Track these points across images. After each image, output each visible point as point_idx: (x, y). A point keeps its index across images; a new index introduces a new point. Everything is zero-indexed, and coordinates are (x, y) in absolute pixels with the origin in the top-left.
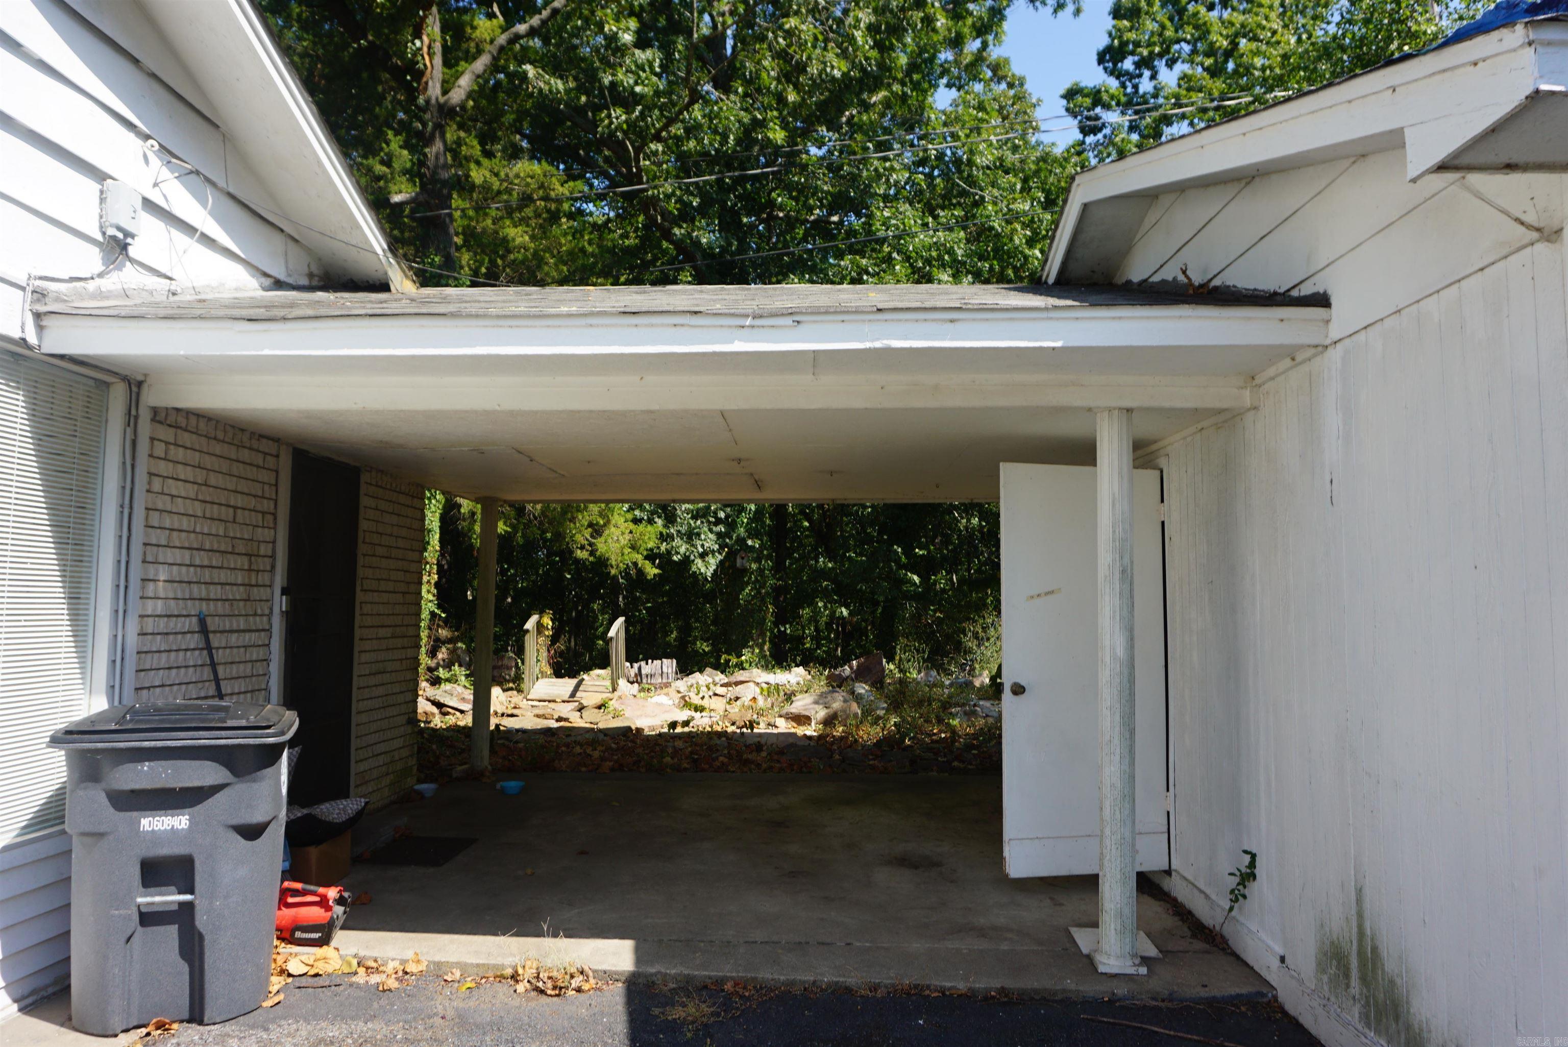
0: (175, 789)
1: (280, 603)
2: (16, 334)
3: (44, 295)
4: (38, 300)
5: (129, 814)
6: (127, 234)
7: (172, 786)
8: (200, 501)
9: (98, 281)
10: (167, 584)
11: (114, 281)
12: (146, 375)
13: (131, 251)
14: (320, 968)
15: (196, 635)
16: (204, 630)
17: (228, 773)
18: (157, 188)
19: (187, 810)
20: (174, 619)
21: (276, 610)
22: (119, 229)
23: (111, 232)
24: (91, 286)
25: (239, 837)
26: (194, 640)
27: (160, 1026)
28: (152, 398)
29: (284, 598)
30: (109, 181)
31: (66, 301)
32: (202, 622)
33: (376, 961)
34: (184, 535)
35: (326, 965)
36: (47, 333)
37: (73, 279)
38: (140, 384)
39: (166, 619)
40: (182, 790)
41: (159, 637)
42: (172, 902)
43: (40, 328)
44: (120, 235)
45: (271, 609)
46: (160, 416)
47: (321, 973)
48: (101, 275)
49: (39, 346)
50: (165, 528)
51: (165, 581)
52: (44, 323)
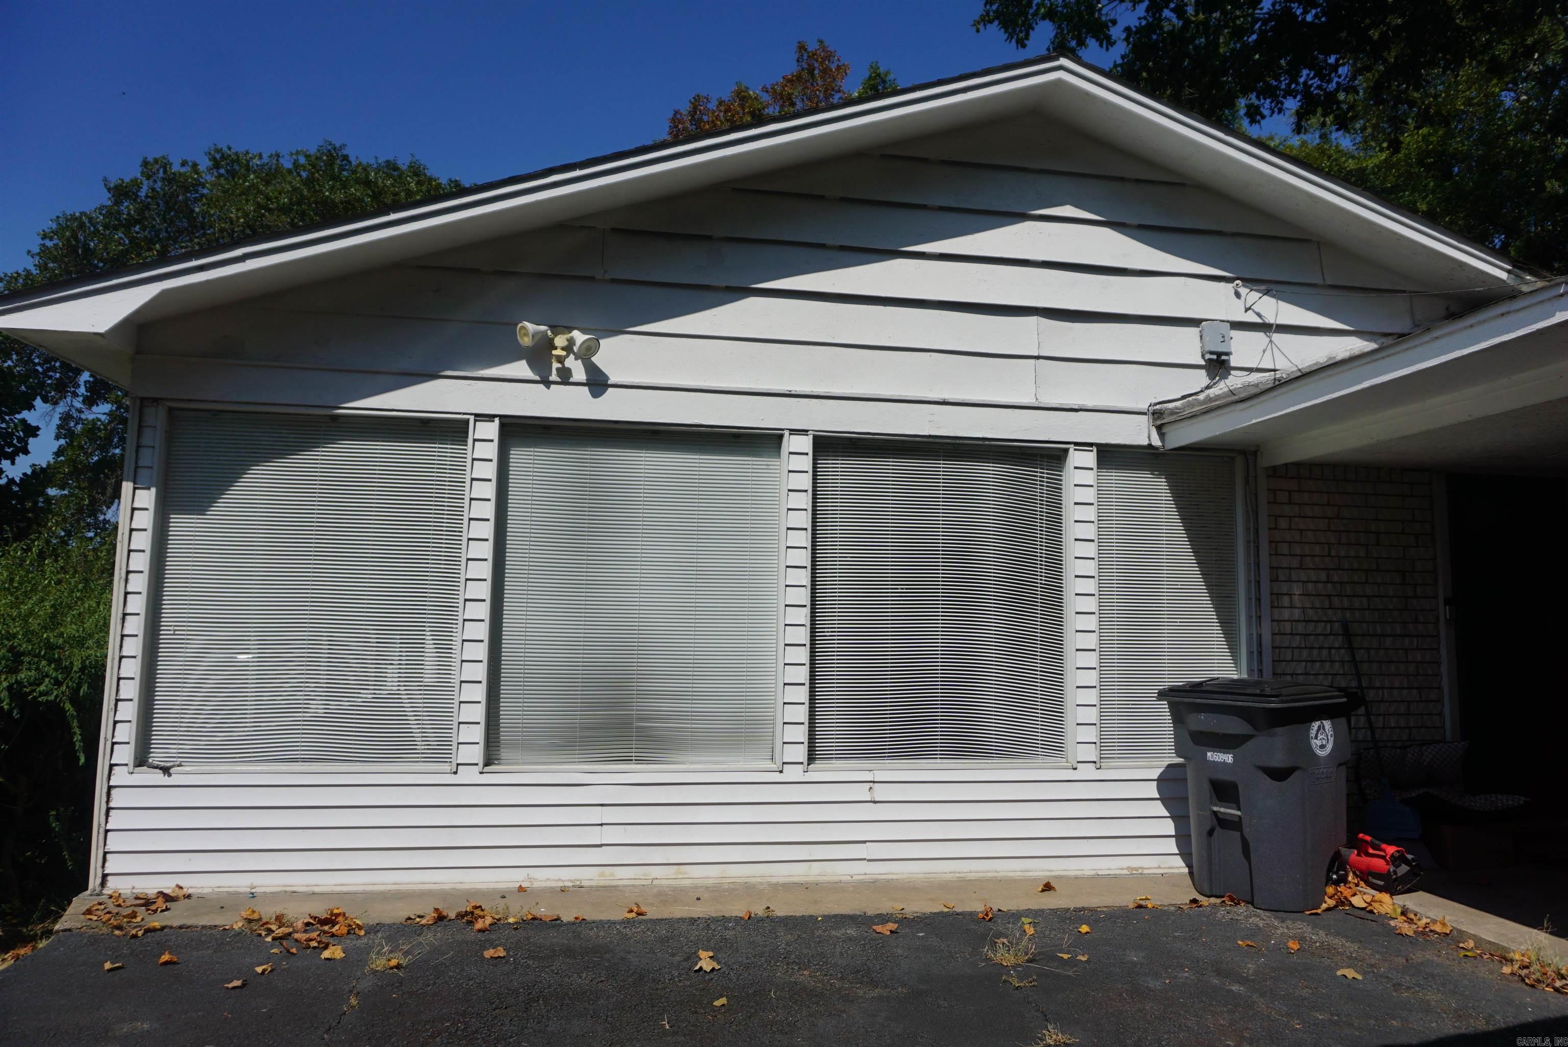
0: (1219, 734)
1: (1444, 612)
2: (1145, 442)
3: (1162, 414)
4: (1158, 418)
5: (1200, 747)
6: (1219, 354)
7: (1218, 731)
8: (1333, 531)
9: (1208, 392)
10: (1303, 597)
11: (1221, 388)
12: (1258, 446)
13: (1233, 363)
14: (1377, 908)
15: (1340, 637)
16: (1347, 634)
17: (1251, 728)
18: (1250, 311)
19: (1231, 751)
20: (1314, 624)
21: (1442, 618)
22: (1212, 353)
23: (1208, 356)
24: (1201, 397)
25: (1266, 776)
26: (1338, 642)
27: (1232, 899)
28: (1265, 462)
29: (1447, 607)
30: (1203, 323)
31: (1177, 413)
32: (1345, 625)
33: (1416, 915)
34: (1317, 559)
35: (1381, 907)
36: (1167, 437)
37: (1184, 397)
38: (1255, 453)
39: (1304, 623)
40: (1224, 735)
41: (1298, 637)
42: (1234, 815)
43: (1162, 435)
44: (1215, 357)
45: (1437, 618)
46: (1275, 472)
47: (1375, 911)
48: (1208, 387)
49: (1163, 446)
50: (1297, 555)
51: (1299, 595)
52: (1163, 431)
